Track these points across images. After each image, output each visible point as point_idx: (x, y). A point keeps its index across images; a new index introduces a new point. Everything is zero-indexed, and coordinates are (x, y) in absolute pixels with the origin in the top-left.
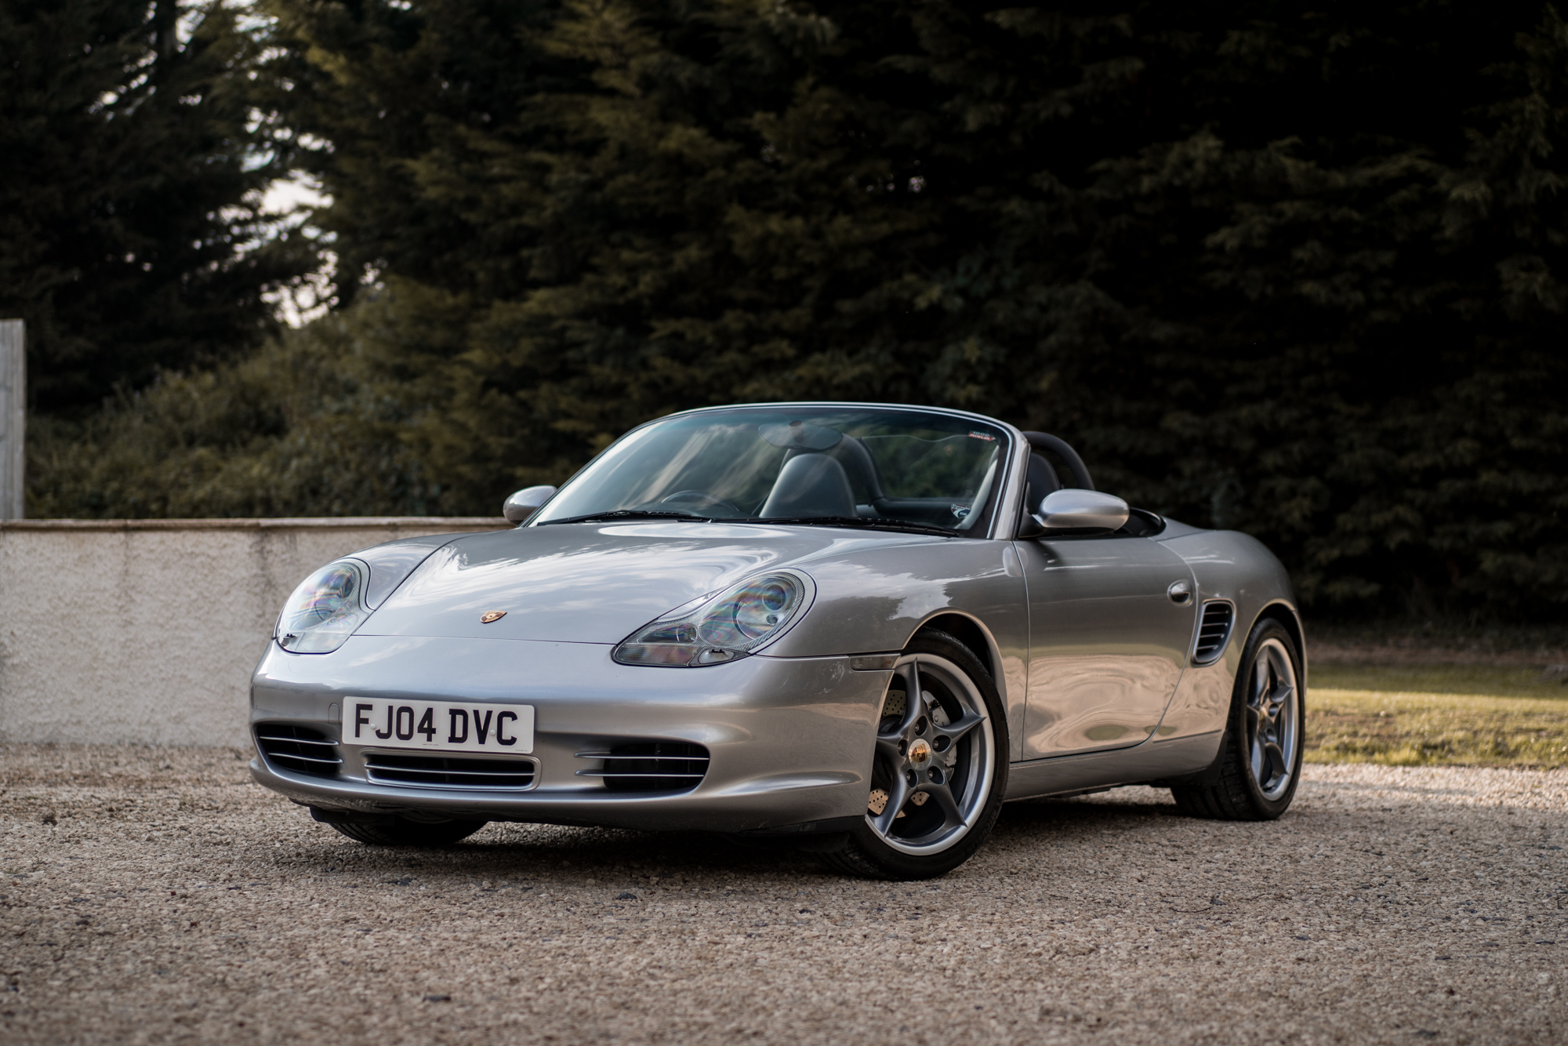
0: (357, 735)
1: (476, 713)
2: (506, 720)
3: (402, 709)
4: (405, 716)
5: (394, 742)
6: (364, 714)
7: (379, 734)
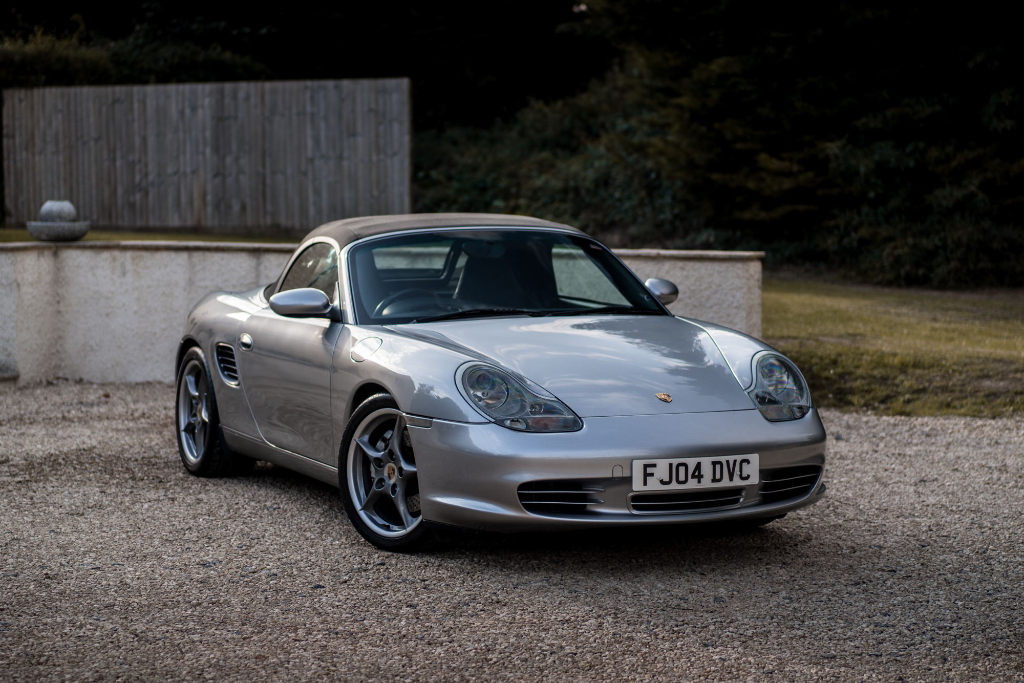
0: (645, 484)
1: (728, 462)
2: (744, 464)
3: (679, 465)
4: (682, 470)
5: (674, 487)
6: (649, 470)
7: (662, 482)
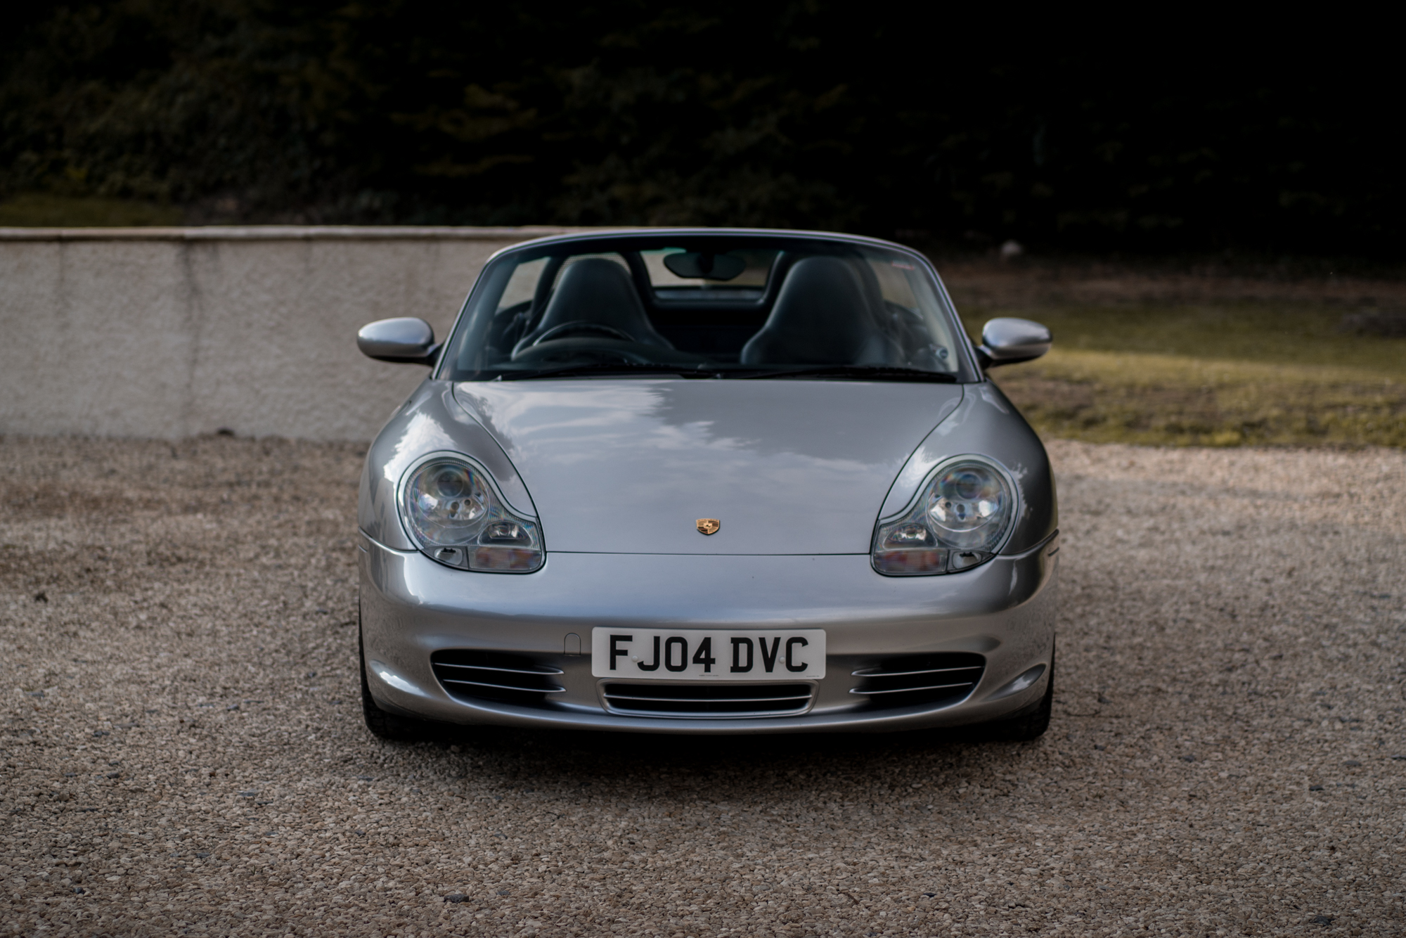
0: (613, 666)
1: (762, 641)
2: (796, 647)
3: (671, 640)
4: (676, 648)
5: (662, 675)
6: (620, 645)
7: (642, 666)
